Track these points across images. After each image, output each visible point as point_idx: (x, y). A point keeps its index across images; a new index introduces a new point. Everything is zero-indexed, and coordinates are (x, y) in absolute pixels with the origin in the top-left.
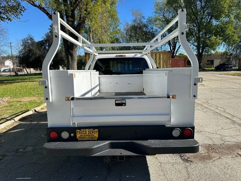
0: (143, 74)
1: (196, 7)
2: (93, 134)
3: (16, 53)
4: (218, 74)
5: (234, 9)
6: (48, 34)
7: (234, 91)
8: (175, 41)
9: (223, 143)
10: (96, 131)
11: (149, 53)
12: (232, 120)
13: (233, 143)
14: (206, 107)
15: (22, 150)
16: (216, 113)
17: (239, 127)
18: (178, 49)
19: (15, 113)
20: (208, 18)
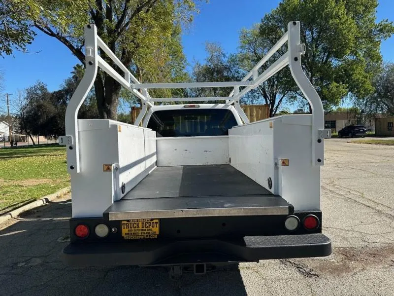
0: (228, 135)
1: (305, 39)
2: (151, 227)
3: (15, 110)
4: (344, 142)
5: (362, 42)
6: (69, 80)
7: (373, 166)
8: (273, 91)
9: (366, 246)
10: (156, 223)
11: (237, 102)
12: (376, 210)
13: (382, 245)
14: (331, 191)
15: (23, 264)
16: (349, 200)
17: (388, 220)
18: (279, 104)
19: (11, 204)
20: (324, 55)
